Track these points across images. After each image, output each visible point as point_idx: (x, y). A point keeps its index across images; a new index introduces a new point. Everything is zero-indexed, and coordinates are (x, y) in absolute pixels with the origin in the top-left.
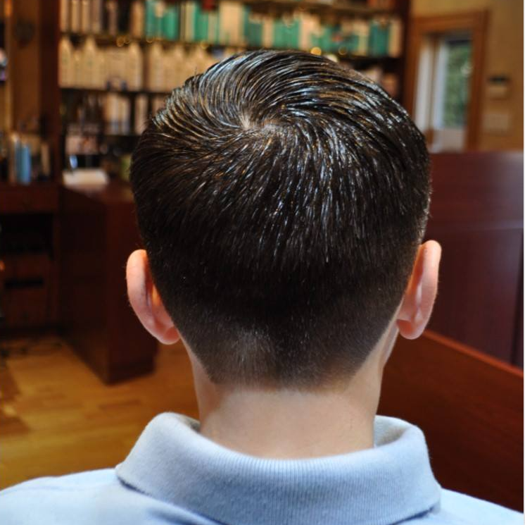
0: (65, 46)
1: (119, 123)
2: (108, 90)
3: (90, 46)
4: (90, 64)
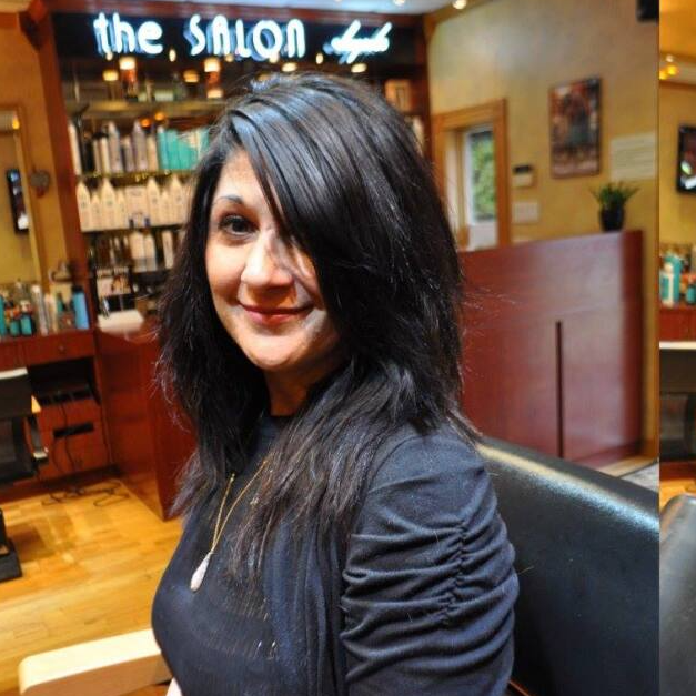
0: (82, 190)
1: (146, 261)
2: (132, 229)
3: (107, 187)
4: (110, 204)
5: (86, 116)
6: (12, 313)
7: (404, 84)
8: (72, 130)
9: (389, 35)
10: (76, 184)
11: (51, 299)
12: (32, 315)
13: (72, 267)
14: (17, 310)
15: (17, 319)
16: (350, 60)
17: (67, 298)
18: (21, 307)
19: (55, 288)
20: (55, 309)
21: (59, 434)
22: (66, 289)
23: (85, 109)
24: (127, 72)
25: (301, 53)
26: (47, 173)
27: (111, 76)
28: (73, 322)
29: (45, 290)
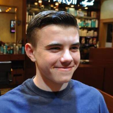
5: (30, 11)
6: (9, 49)
7: (95, 12)
8: (27, 13)
9: (94, 2)
10: (26, 24)
11: (17, 47)
12: (13, 50)
13: (22, 41)
14: (10, 48)
15: (10, 50)
16: (85, 6)
17: (20, 47)
18: (11, 48)
19: (18, 45)
20: (18, 49)
21: (14, 75)
22: (20, 45)
23: (30, 9)
24: (40, 3)
25: (76, 4)
26: (20, 21)
27: (36, 4)
28: (21, 52)
29: (16, 45)
